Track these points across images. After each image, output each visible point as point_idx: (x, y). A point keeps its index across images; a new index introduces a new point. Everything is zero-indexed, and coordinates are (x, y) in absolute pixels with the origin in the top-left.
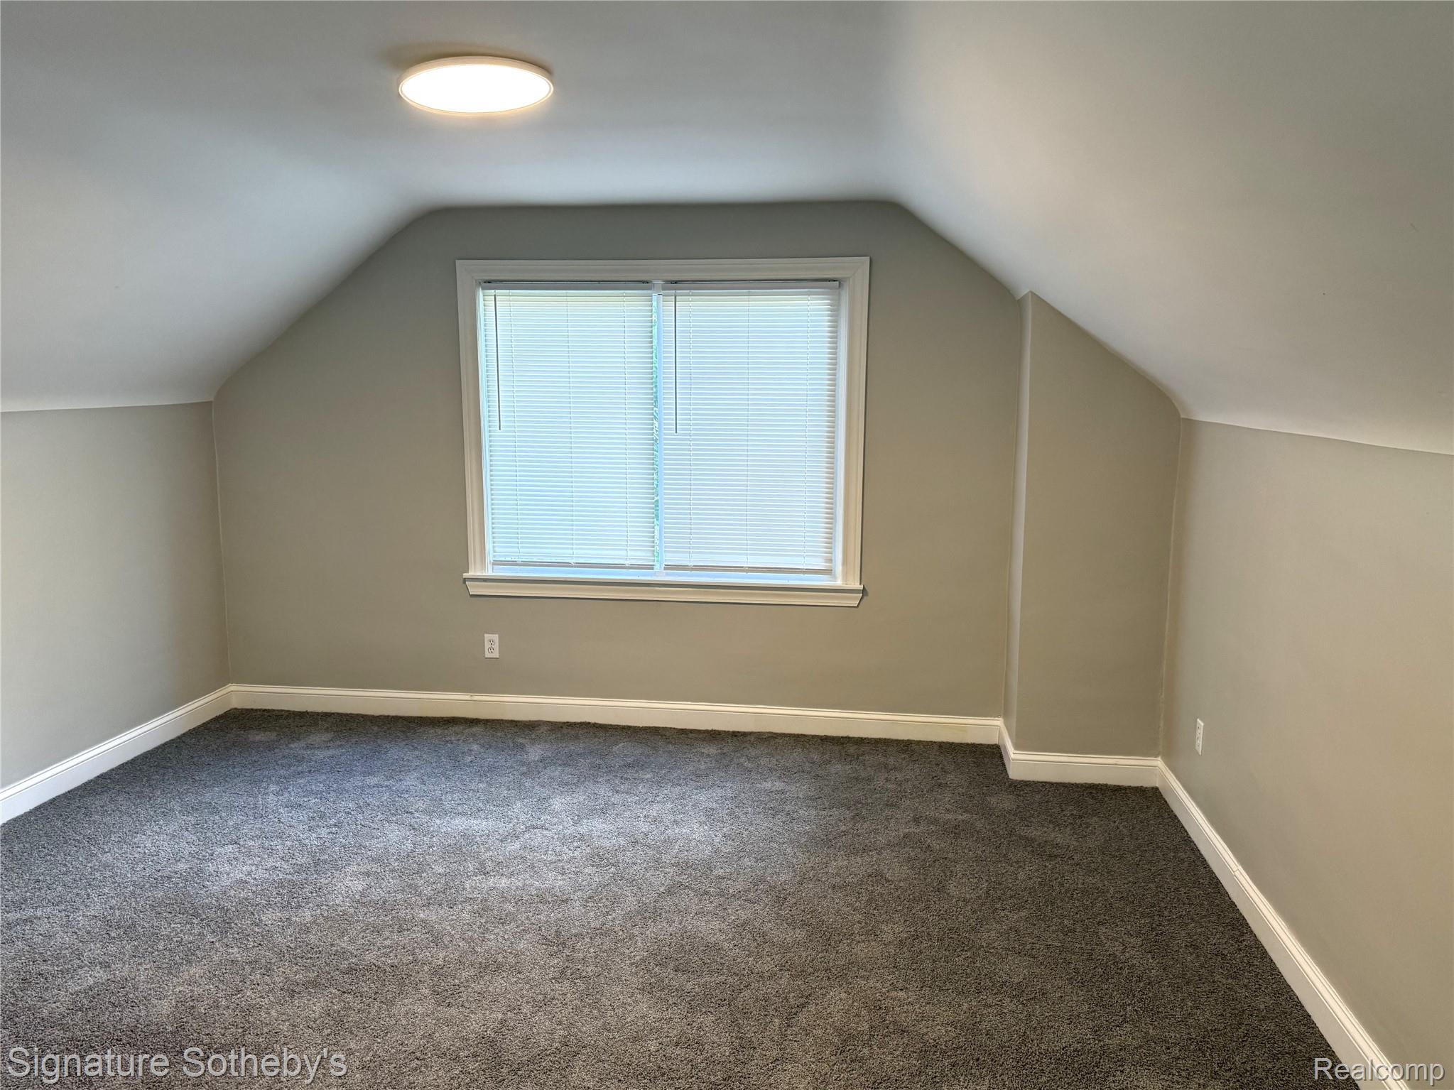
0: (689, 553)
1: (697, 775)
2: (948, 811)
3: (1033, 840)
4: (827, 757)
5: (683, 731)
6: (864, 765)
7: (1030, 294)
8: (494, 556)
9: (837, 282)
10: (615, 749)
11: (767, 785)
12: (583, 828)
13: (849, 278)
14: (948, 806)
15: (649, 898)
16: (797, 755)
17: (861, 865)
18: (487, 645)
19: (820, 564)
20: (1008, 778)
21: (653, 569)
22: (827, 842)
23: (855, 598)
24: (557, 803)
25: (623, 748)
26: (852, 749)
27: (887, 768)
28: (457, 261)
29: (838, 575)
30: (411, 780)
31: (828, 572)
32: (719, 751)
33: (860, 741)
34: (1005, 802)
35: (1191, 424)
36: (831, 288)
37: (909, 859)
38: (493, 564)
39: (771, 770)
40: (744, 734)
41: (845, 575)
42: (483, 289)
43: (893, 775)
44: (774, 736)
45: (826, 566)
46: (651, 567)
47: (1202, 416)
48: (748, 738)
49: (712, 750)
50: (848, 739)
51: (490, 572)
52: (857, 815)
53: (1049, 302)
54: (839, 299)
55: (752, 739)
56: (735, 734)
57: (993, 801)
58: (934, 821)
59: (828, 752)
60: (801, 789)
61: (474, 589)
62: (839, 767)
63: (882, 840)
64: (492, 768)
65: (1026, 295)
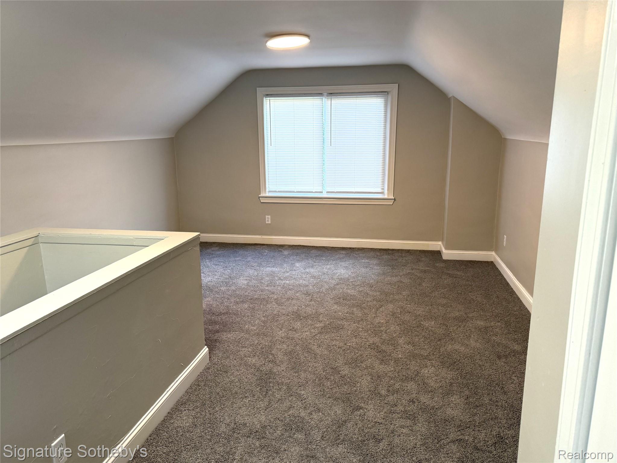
0: (335, 187)
1: (340, 258)
2: (422, 267)
3: (449, 274)
4: (382, 254)
5: (333, 247)
6: (394, 256)
7: (452, 97)
8: (269, 189)
9: (387, 93)
10: (311, 252)
11: (364, 261)
12: (307, 270)
13: (391, 91)
14: (422, 266)
15: (332, 286)
16: (372, 254)
17: (395, 279)
18: (267, 219)
19: (380, 190)
20: (442, 259)
21: (322, 193)
22: (384, 274)
23: (391, 202)
24: (297, 265)
25: (314, 251)
26: (390, 252)
27: (402, 256)
28: (257, 88)
29: (385, 194)
30: (249, 259)
31: (382, 193)
32: (346, 252)
33: (393, 250)
34: (442, 265)
35: (505, 139)
36: (385, 95)
37: (410, 278)
38: (269, 192)
39: (364, 257)
40: (354, 248)
41: (388, 194)
42: (265, 97)
43: (404, 258)
44: (363, 249)
45: (382, 191)
46: (322, 192)
47: (508, 137)
48: (355, 249)
49: (344, 252)
50: (389, 249)
51: (267, 194)
52: (393, 268)
53: (458, 99)
54: (388, 99)
55: (356, 249)
56: (350, 248)
57: (437, 265)
58: (418, 269)
59: (382, 253)
60: (375, 261)
61: (263, 200)
62: (386, 256)
63: (401, 274)
64: (274, 256)
65: (452, 96)
